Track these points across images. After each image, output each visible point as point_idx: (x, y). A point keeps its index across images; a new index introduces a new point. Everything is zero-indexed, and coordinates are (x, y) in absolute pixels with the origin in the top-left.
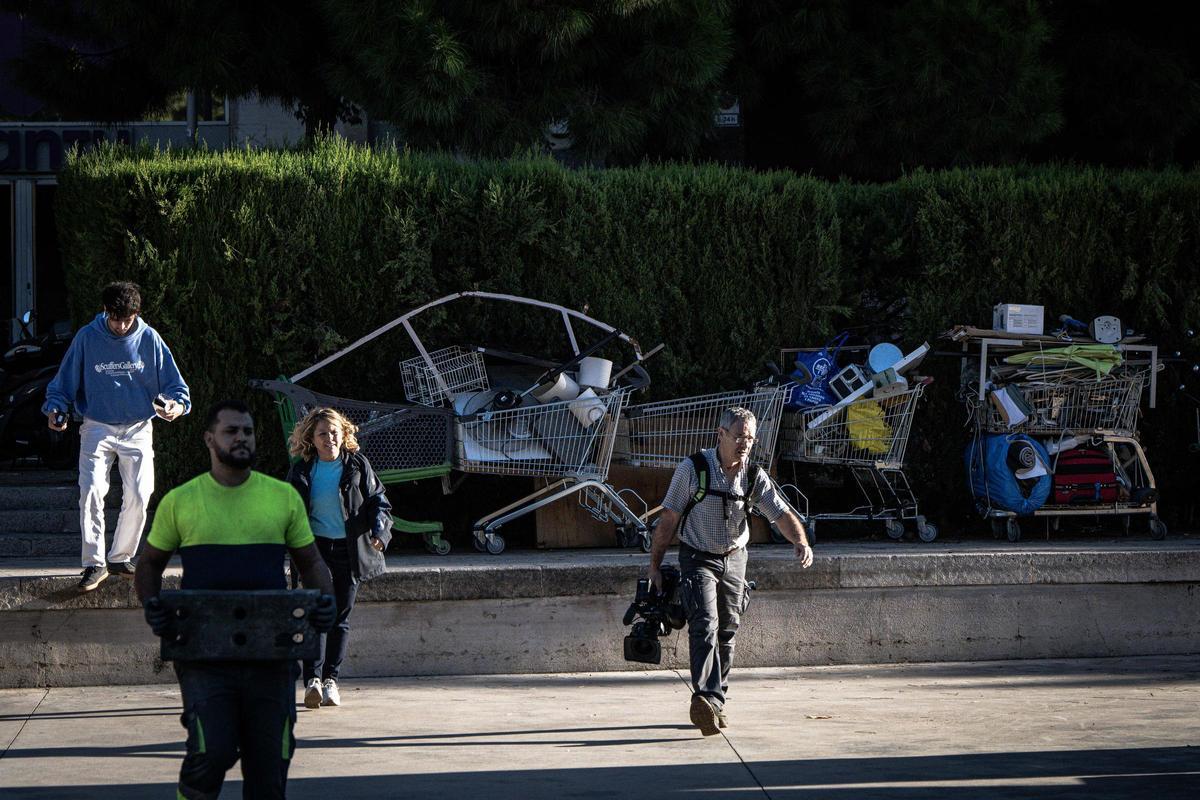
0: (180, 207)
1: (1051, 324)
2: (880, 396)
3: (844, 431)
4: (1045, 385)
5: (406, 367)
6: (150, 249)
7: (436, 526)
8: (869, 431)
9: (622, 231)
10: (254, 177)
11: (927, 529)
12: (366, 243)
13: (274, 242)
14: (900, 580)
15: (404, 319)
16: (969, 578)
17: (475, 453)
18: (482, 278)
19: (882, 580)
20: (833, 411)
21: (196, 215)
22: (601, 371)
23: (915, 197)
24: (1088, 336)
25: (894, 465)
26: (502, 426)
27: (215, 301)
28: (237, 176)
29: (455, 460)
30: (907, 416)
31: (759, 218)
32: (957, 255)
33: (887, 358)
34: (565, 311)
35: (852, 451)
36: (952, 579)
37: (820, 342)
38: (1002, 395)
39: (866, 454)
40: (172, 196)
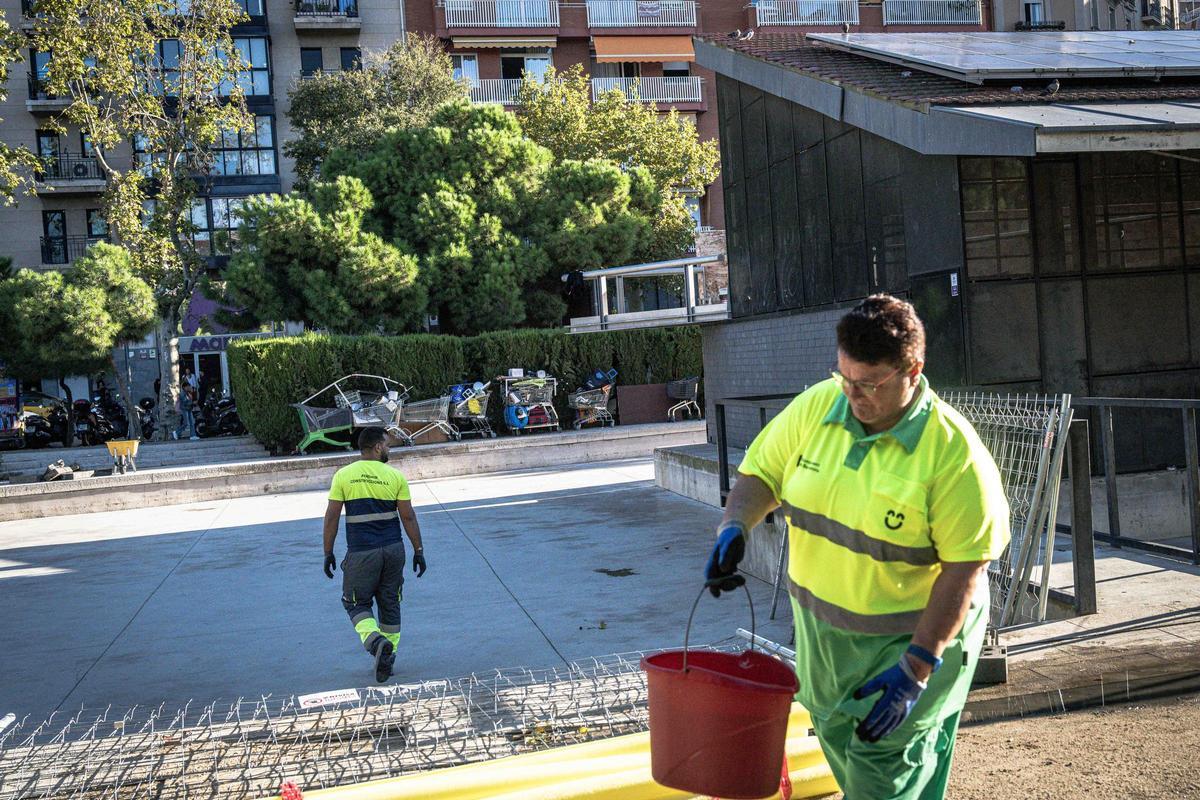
0: (264, 354)
1: (525, 374)
2: (477, 397)
3: (468, 408)
4: (525, 391)
5: (336, 397)
6: (255, 367)
7: (349, 443)
8: (475, 407)
9: (398, 354)
10: (286, 344)
11: (493, 434)
12: (321, 362)
13: (294, 363)
14: (486, 449)
15: (335, 384)
16: (506, 447)
17: (359, 421)
18: (358, 370)
19: (481, 450)
20: (464, 402)
21: (269, 356)
22: (394, 395)
23: (484, 340)
24: (536, 376)
25: (483, 417)
26: (366, 413)
27: (277, 382)
28: (281, 345)
29: (353, 423)
30: (485, 402)
31: (438, 348)
32: (497, 355)
33: (479, 387)
34: (383, 379)
35: (470, 413)
36: (501, 448)
37: (459, 383)
38: (512, 395)
39: (474, 414)
40: (261, 351)
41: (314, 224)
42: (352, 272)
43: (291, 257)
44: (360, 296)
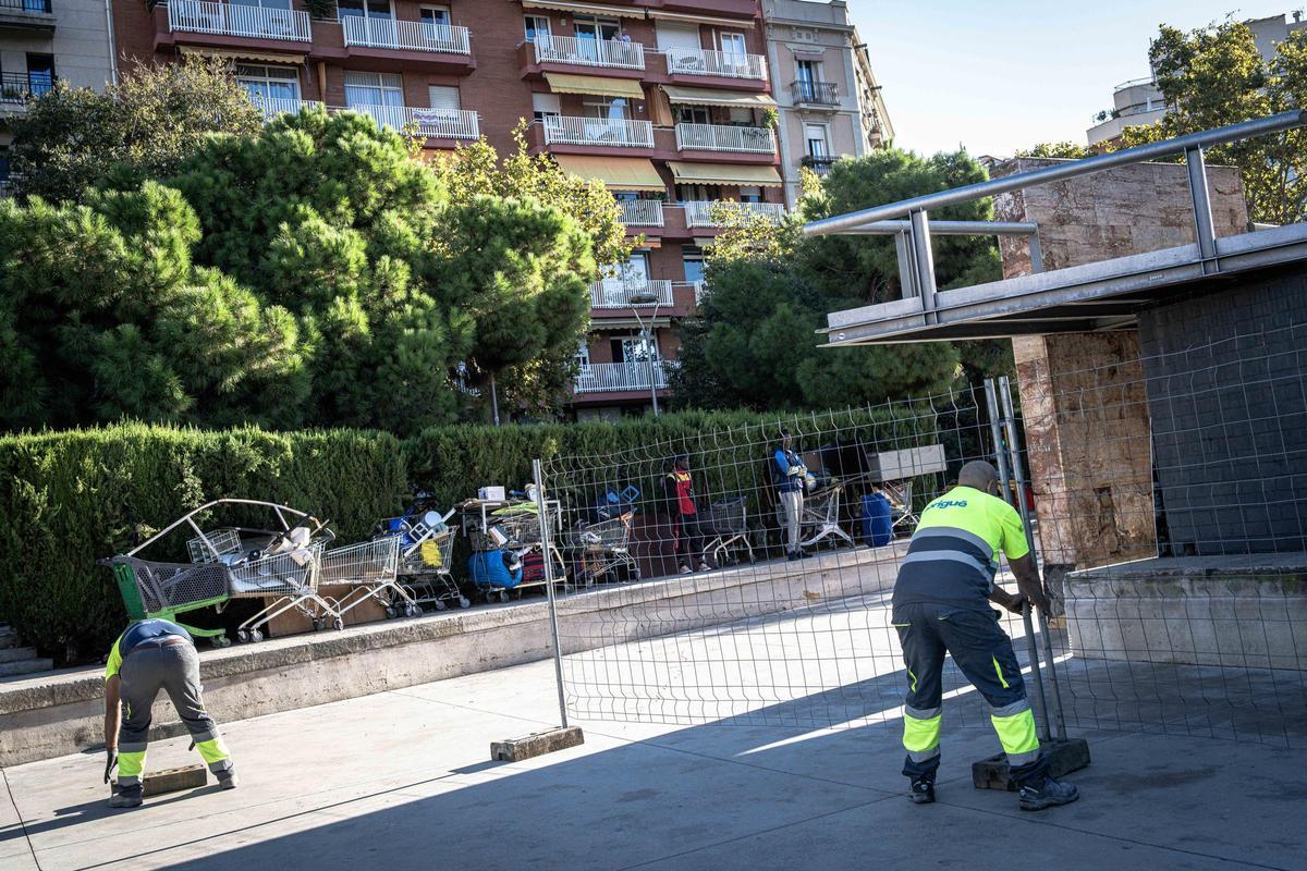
0: (48, 459)
1: (508, 496)
2: (436, 537)
3: (420, 558)
4: (513, 524)
5: (191, 543)
6: (29, 486)
7: (222, 631)
8: (431, 555)
9: (299, 462)
10: (91, 442)
11: (465, 602)
12: (161, 477)
13: (106, 478)
14: (492, 625)
15: (188, 517)
17: (242, 587)
18: (226, 491)
19: (483, 626)
20: (415, 547)
21: (59, 463)
22: (303, 535)
23: (435, 441)
24: (526, 498)
25: (446, 572)
26: (254, 570)
27: (72, 516)
28: (81, 443)
29: (230, 591)
30: (450, 544)
31: (367, 452)
32: (459, 466)
33: (433, 518)
34: (276, 506)
35: (427, 567)
36: (515, 621)
37: (397, 514)
38: (494, 530)
39: (432, 567)
40: (42, 454)
41: (114, 248)
42: (187, 329)
43: (65, 308)
44: (201, 373)
